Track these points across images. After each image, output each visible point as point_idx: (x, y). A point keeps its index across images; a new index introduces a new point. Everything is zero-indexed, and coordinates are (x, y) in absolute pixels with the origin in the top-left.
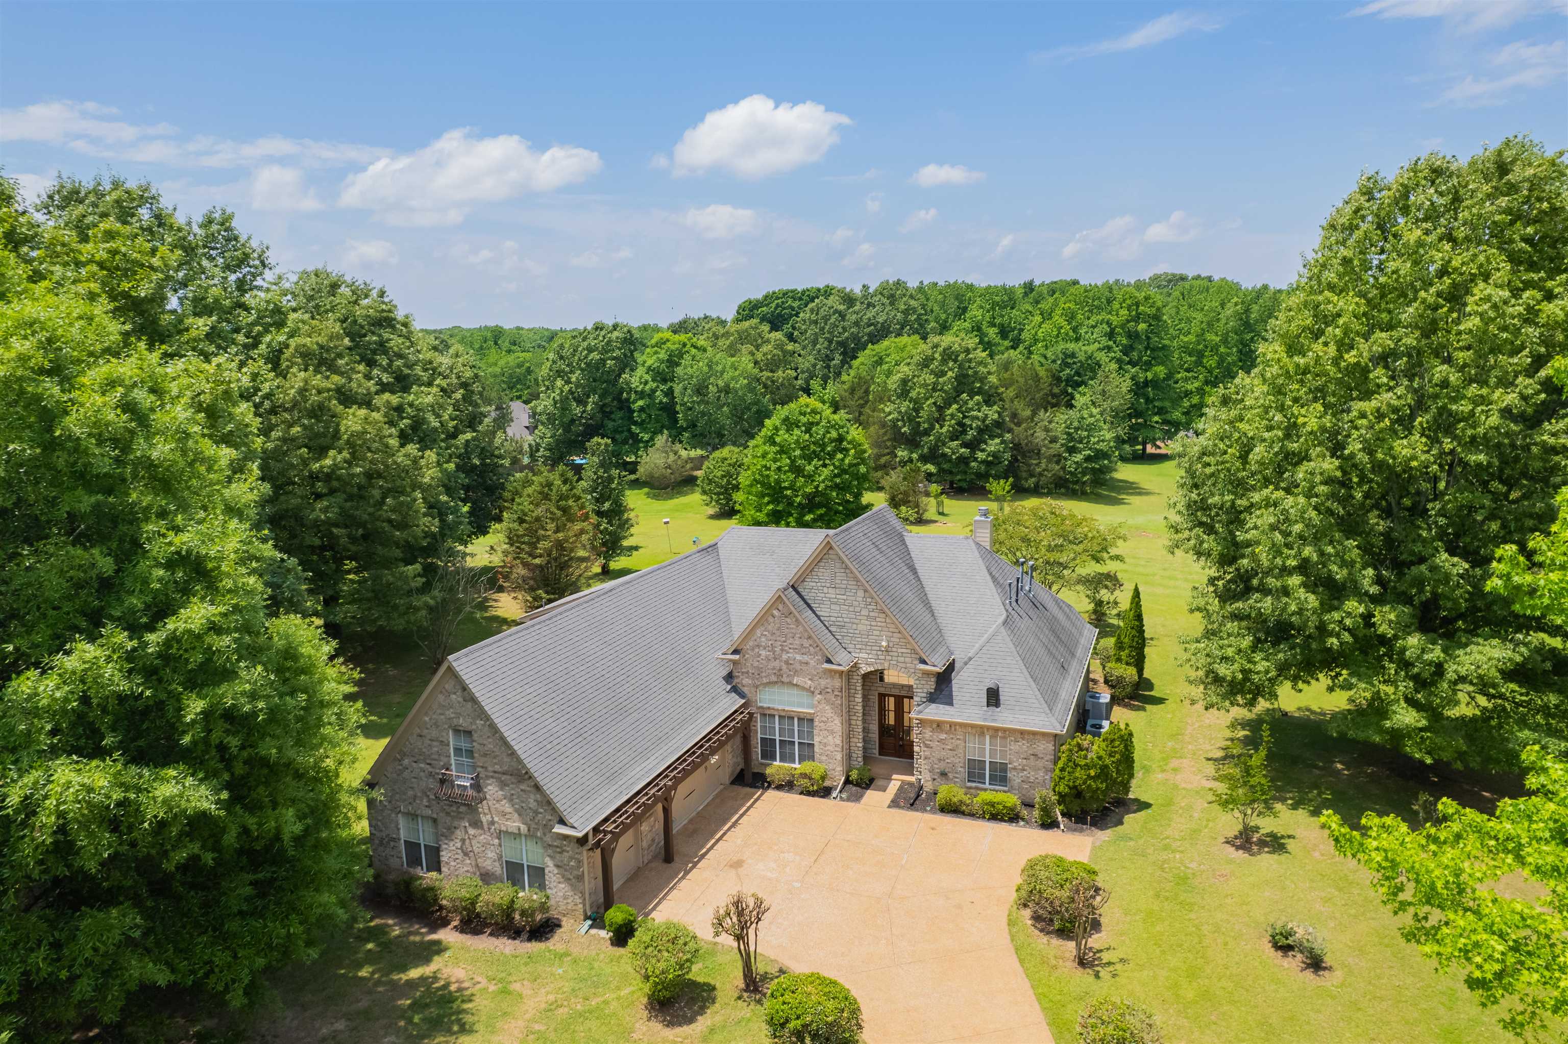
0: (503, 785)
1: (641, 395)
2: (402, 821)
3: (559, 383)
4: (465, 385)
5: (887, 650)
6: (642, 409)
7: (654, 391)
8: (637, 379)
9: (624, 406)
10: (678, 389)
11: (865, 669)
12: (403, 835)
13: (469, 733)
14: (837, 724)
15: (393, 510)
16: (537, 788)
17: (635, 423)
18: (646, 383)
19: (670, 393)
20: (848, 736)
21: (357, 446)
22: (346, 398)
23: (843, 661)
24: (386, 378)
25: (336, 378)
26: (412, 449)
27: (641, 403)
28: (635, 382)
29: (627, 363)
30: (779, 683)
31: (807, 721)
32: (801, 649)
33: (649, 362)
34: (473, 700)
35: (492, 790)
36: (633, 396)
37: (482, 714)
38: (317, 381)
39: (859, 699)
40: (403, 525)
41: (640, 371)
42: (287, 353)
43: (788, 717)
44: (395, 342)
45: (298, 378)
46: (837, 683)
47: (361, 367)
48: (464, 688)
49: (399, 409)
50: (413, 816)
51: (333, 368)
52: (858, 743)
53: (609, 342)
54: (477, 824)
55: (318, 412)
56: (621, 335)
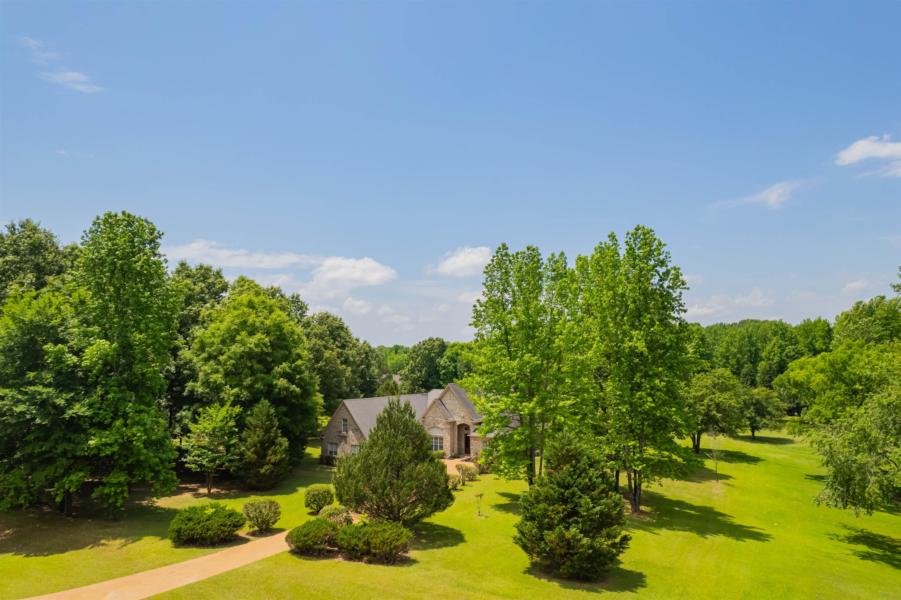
0: (353, 432)
1: (444, 368)
2: (329, 445)
3: (411, 362)
4: (366, 353)
5: (463, 417)
6: (444, 374)
7: (449, 366)
8: (443, 361)
9: (437, 372)
10: (459, 365)
11: (458, 423)
12: (329, 449)
13: (346, 420)
14: (449, 439)
15: (336, 382)
16: (361, 432)
17: (441, 380)
18: (446, 363)
19: (455, 367)
20: (452, 444)
21: (328, 361)
22: (326, 348)
23: (451, 420)
24: (339, 345)
25: (323, 342)
26: (344, 366)
27: (444, 371)
28: (442, 362)
29: (441, 354)
30: (434, 427)
31: (441, 439)
32: (440, 417)
33: (448, 354)
34: (348, 411)
35: (350, 433)
36: (441, 368)
37: (350, 415)
38: (319, 342)
39: (456, 433)
40: (339, 387)
41: (445, 357)
42: (311, 334)
43: (436, 438)
44: (343, 334)
45: (314, 340)
46: (449, 426)
47: (331, 340)
48: (347, 408)
49: (341, 354)
50: (331, 443)
51: (323, 339)
52: (456, 446)
53: (433, 346)
54: (346, 443)
55: (318, 351)
56: (439, 343)
